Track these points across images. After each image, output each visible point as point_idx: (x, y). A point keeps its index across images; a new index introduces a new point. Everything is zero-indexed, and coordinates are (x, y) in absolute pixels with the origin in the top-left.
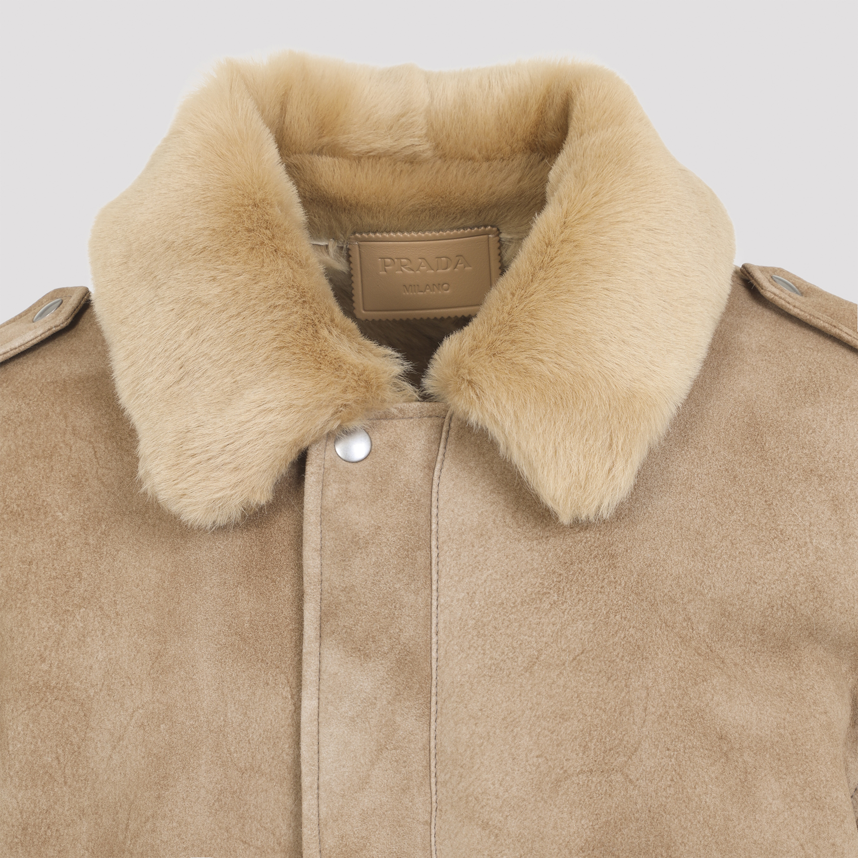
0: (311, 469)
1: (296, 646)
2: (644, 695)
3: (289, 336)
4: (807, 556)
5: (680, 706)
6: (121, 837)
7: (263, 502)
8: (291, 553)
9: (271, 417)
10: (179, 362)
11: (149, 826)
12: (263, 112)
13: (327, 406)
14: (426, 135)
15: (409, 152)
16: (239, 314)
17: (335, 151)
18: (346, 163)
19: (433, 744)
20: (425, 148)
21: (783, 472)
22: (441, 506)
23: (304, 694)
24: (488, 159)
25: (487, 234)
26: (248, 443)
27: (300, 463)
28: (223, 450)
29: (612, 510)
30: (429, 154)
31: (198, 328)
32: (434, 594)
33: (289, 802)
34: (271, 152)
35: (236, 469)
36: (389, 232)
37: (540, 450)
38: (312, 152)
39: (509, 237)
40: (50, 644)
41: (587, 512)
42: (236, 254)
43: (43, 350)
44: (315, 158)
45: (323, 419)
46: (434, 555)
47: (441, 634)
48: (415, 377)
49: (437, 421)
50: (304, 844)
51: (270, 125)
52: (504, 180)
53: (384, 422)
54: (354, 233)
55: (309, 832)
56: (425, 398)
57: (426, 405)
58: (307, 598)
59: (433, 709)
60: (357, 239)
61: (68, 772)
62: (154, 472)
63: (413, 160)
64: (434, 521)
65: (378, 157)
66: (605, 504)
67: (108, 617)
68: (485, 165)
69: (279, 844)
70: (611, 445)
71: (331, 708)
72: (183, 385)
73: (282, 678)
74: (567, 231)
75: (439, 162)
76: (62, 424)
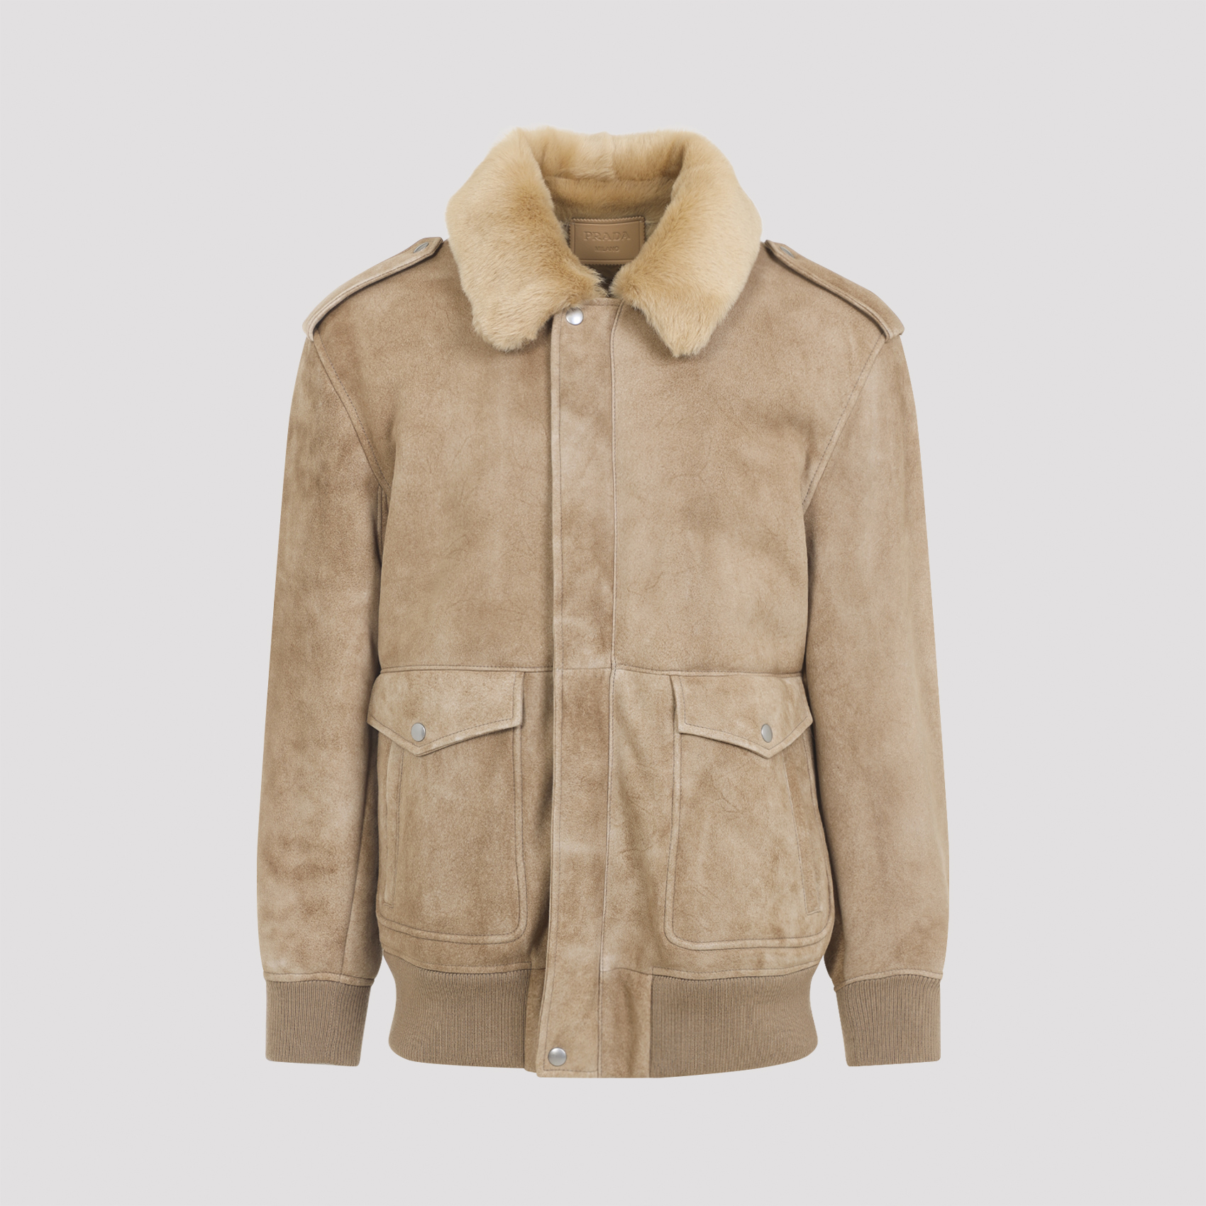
0: (555, 326)
1: (547, 410)
2: (710, 441)
3: (548, 260)
4: (789, 381)
5: (725, 448)
6: (459, 499)
7: (533, 339)
8: (545, 367)
9: (539, 298)
10: (494, 271)
11: (474, 493)
12: (534, 154)
13: (565, 295)
14: (612, 167)
15: (603, 176)
16: (524, 249)
17: (567, 175)
18: (572, 182)
19: (614, 459)
20: (611, 173)
21: (781, 342)
22: (615, 347)
23: (553, 432)
24: (642, 180)
25: (639, 220)
26: (528, 309)
27: (549, 324)
28: (515, 313)
29: (699, 350)
30: (613, 177)
31: (504, 255)
32: (613, 389)
33: (545, 483)
34: (538, 173)
35: (521, 321)
36: (590, 219)
37: (666, 319)
38: (556, 176)
39: (649, 222)
40: (425, 405)
41: (687, 352)
42: (523, 220)
43: (419, 266)
44: (557, 179)
45: (562, 302)
46: (613, 371)
47: (616, 407)
48: (606, 285)
49: (616, 308)
50: (553, 502)
51: (538, 161)
52: (649, 190)
53: (590, 307)
54: (573, 218)
55: (555, 496)
56: (610, 296)
57: (611, 299)
58: (552, 387)
59: (613, 443)
60: (574, 221)
61: (433, 467)
62: (481, 322)
63: (605, 180)
64: (612, 354)
65: (589, 179)
66: (696, 347)
67: (454, 394)
68: (640, 183)
69: (540, 503)
70: (700, 320)
71: (565, 439)
72: (495, 282)
73: (541, 425)
74: (682, 213)
75: (618, 181)
76: (431, 301)
